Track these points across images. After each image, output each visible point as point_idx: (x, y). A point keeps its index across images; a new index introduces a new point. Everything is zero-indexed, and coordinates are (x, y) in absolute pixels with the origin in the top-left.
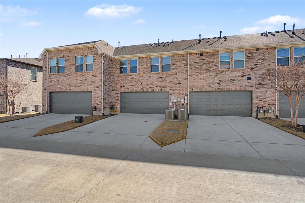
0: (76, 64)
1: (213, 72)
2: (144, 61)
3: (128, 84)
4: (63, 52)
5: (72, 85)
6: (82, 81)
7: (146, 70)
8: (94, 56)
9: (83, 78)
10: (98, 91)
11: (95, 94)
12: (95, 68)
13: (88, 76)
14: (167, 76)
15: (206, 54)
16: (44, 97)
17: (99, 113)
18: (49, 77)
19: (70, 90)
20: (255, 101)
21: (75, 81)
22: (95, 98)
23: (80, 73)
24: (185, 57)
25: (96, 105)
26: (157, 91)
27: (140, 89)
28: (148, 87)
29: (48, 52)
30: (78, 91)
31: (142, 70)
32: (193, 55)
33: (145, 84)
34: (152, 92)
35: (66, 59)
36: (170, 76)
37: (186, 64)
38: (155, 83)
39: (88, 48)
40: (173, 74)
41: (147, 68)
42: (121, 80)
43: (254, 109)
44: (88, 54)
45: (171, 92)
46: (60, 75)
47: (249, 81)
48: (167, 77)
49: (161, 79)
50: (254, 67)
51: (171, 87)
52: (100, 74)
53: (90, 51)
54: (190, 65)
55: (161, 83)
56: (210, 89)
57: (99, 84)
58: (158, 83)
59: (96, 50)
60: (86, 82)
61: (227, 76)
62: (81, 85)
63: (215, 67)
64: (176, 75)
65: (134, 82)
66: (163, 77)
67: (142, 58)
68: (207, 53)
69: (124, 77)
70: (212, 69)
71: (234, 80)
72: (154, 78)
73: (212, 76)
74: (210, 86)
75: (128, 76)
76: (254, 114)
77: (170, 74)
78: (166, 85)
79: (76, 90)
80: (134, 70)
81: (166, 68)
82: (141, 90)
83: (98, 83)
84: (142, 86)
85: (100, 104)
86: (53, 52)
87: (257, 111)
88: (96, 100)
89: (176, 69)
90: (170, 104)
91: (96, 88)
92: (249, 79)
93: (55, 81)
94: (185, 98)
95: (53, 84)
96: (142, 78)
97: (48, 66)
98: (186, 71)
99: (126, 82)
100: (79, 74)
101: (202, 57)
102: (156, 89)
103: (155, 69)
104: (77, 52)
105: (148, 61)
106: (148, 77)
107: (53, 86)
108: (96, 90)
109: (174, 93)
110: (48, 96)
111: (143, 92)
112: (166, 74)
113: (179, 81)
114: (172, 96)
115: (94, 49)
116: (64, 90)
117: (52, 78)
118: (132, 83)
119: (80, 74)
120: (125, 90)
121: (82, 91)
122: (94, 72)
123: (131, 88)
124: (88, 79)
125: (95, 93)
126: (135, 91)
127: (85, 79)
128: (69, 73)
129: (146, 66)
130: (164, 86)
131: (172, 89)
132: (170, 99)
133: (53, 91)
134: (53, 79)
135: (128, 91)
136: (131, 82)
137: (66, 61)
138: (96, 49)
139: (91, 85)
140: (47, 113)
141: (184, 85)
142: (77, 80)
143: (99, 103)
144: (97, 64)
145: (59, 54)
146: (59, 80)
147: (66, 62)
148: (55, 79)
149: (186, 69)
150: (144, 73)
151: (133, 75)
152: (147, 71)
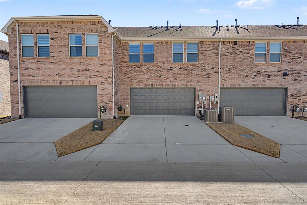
0: (70, 46)
1: (248, 65)
2: (163, 47)
3: (141, 77)
4: (46, 25)
5: (64, 75)
6: (81, 70)
7: (166, 59)
8: (100, 34)
9: (82, 66)
10: (106, 86)
11: (102, 90)
12: (102, 52)
13: (90, 63)
14: (194, 67)
15: (240, 44)
16: (13, 93)
17: (110, 115)
18: (21, 62)
19: (61, 83)
20: (290, 99)
21: (68, 70)
22: (103, 96)
23: (76, 59)
24: (216, 45)
25: (103, 104)
26: (180, 86)
27: (158, 83)
28: (168, 81)
29: (18, 23)
30: (73, 84)
31: (160, 59)
32: (225, 43)
33: (165, 77)
34: (174, 87)
35: (52, 36)
36: (197, 67)
37: (217, 54)
38: (179, 76)
39: (90, 22)
40: (201, 65)
41: (167, 57)
42: (131, 72)
43: (289, 107)
44: (90, 32)
45: (198, 88)
46: (42, 60)
47: (286, 77)
48: (194, 70)
49: (186, 72)
50: (290, 61)
51: (198, 82)
52: (109, 62)
53: (92, 27)
54: (222, 56)
55: (185, 77)
56: (244, 85)
57: (109, 75)
58: (182, 77)
59: (102, 26)
60: (87, 73)
61: (263, 70)
62: (80, 77)
63: (250, 60)
64: (204, 67)
65: (150, 75)
66: (189, 68)
67: (160, 44)
68: (242, 42)
69: (135, 67)
70: (246, 61)
71: (269, 75)
72: (176, 70)
73: (247, 70)
74: (244, 82)
75: (141, 66)
76: (289, 113)
77: (198, 65)
78: (192, 79)
79: (70, 83)
80: (149, 58)
81: (192, 58)
82: (159, 85)
83: (106, 74)
84: (161, 80)
85: (110, 103)
86: (28, 24)
87: (293, 110)
88: (104, 98)
89: (205, 59)
90: (197, 102)
91: (104, 81)
92: (285, 74)
93: (34, 68)
94: (216, 96)
95: (30, 73)
96: (160, 69)
97: (20, 46)
98: (218, 63)
99: (139, 74)
100: (74, 60)
101: (235, 46)
102: (180, 84)
103: (178, 58)
104: (71, 26)
105: (168, 48)
106: (169, 69)
107: (30, 76)
108: (103, 84)
109: (201, 90)
110: (21, 92)
111: (163, 88)
112: (192, 65)
113: (208, 74)
114: (200, 93)
115: (100, 25)
116: (51, 83)
117: (27, 64)
118: (146, 76)
119: (78, 60)
120: (137, 84)
121: (81, 84)
122: (101, 58)
123: (146, 83)
124: (90, 68)
125: (103, 88)
126: (151, 86)
127: (85, 67)
128: (58, 57)
129: (167, 54)
130: (190, 79)
131: (199, 84)
132: (196, 96)
133: (30, 84)
134: (30, 66)
135: (142, 85)
136: (145, 74)
137: (52, 39)
138: (103, 24)
139: (95, 76)
140: (20, 117)
141: (214, 79)
142: (72, 68)
143: (108, 102)
144: (105, 47)
145: (39, 29)
146: (41, 68)
147: (52, 41)
148: (34, 66)
149: (217, 60)
150: (164, 63)
151: (148, 65)
152: (167, 61)
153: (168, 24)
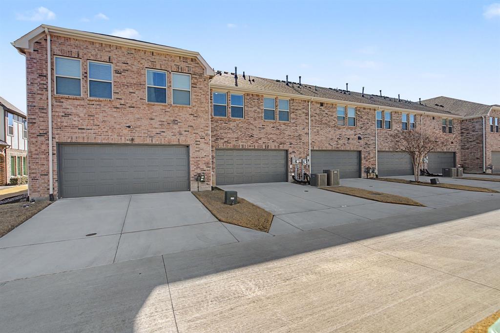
0: (147, 86)
1: (332, 127)
2: (254, 100)
3: (229, 136)
4: (108, 49)
5: (138, 129)
6: (165, 123)
7: (258, 115)
8: (194, 76)
9: (167, 117)
10: (202, 146)
11: (196, 151)
12: (197, 100)
13: (180, 114)
14: (286, 127)
15: (326, 105)
17: (207, 186)
18: (55, 103)
19: (132, 140)
20: (363, 161)
21: (145, 122)
22: (198, 159)
23: (158, 107)
24: (306, 104)
25: (199, 171)
26: (273, 148)
27: (249, 144)
28: (260, 142)
29: (51, 35)
30: (154, 142)
31: (251, 114)
32: (313, 103)
33: (257, 136)
34: (267, 149)
35: (116, 68)
36: (289, 127)
37: (307, 114)
38: (271, 136)
39: (180, 57)
40: (292, 125)
41: (259, 112)
42: (216, 128)
43: (363, 170)
44: (180, 71)
45: (290, 150)
46: (98, 103)
47: (360, 141)
48: (286, 129)
49: (278, 131)
50: (362, 126)
51: (291, 144)
52: (207, 114)
53: (183, 65)
54: (311, 116)
55: (278, 137)
56: (330, 148)
57: (206, 132)
58: (274, 137)
59: (196, 65)
60: (175, 127)
61: (344, 133)
62: (164, 132)
63: (334, 122)
64: (296, 128)
65: (240, 133)
66: (281, 128)
67: (251, 96)
68: (327, 104)
69: (222, 122)
70: (331, 124)
71: (349, 139)
72: (269, 129)
73: (333, 134)
74: (329, 144)
75: (229, 121)
76: (363, 175)
77: (289, 125)
78: (285, 140)
79: (148, 141)
80: (238, 112)
81: (285, 116)
82: (250, 146)
83: (202, 130)
84: (252, 140)
85: (209, 169)
86: (72, 42)
87: (367, 172)
88: (199, 162)
89: (297, 119)
90: (291, 166)
91: (200, 140)
92: (359, 138)
93: (82, 115)
94: (308, 159)
95: (74, 123)
96: (251, 127)
97: (52, 74)
98: (308, 123)
99: (226, 131)
100: (155, 108)
101: (322, 107)
102: (272, 146)
103: (270, 115)
104: (150, 58)
105: (259, 102)
106: (261, 127)
107: (73, 127)
108: (198, 143)
109: (294, 152)
110: (53, 154)
111: (255, 150)
112: (284, 124)
113: (300, 135)
114: (292, 156)
115: (193, 64)
116: (114, 139)
117: (68, 107)
118: (235, 134)
119: (161, 107)
120: (225, 144)
121: (166, 143)
122: (195, 109)
123: (234, 143)
124: (179, 121)
125: (198, 149)
126: (241, 147)
127: (172, 119)
128: (128, 101)
129: (258, 110)
130: (282, 140)
131: (292, 146)
132: (289, 159)
133: (74, 141)
134: (74, 111)
135: (230, 146)
136: (234, 132)
137: (117, 72)
138: (198, 64)
139: (187, 133)
140: (52, 198)
141: (305, 141)
142: (152, 119)
143: (205, 168)
144: (200, 94)
145: (93, 53)
146: (97, 116)
147: (119, 75)
148: (82, 112)
149: (307, 121)
150: (255, 119)
151: (238, 120)
152: (259, 118)
153: (236, 70)
